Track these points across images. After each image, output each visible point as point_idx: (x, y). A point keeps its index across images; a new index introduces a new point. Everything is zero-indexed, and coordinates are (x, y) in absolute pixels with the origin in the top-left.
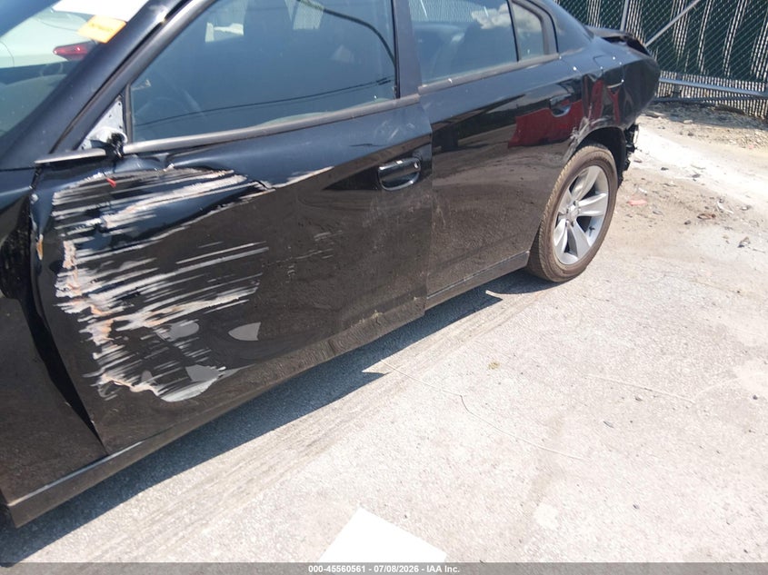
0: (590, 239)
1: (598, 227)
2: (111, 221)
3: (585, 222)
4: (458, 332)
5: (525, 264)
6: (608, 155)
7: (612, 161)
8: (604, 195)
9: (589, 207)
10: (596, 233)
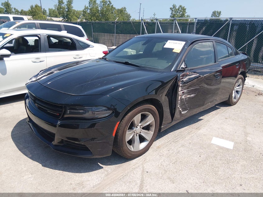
0: (238, 96)
1: (240, 93)
2: (184, 80)
3: (237, 92)
4: (214, 113)
5: (227, 99)
6: (242, 77)
7: (243, 78)
8: (241, 86)
9: (238, 89)
10: (239, 95)
